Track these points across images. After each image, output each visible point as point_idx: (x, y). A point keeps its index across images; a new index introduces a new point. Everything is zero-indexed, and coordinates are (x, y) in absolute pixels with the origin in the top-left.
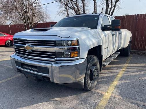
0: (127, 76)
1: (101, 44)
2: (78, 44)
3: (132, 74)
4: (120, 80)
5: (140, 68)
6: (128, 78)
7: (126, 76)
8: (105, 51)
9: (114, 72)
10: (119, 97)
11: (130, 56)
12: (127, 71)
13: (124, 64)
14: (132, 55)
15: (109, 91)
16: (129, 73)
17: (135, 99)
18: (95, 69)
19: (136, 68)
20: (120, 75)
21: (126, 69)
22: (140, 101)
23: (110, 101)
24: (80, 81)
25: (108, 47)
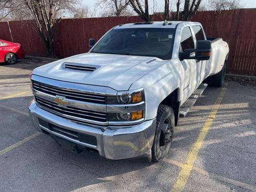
0: (217, 129)
1: (179, 86)
2: (143, 99)
3: (225, 125)
4: (206, 139)
5: (238, 113)
6: (219, 135)
7: (215, 129)
8: (184, 93)
9: (198, 123)
10: (204, 172)
11: (224, 86)
12: (218, 120)
13: (213, 104)
14: (226, 84)
15: (189, 161)
16: (221, 124)
17: (228, 176)
18: (168, 129)
19: (232, 113)
20: (206, 129)
21: (217, 114)
22: (235, 180)
23: (190, 179)
24: (146, 154)
25: (188, 86)
